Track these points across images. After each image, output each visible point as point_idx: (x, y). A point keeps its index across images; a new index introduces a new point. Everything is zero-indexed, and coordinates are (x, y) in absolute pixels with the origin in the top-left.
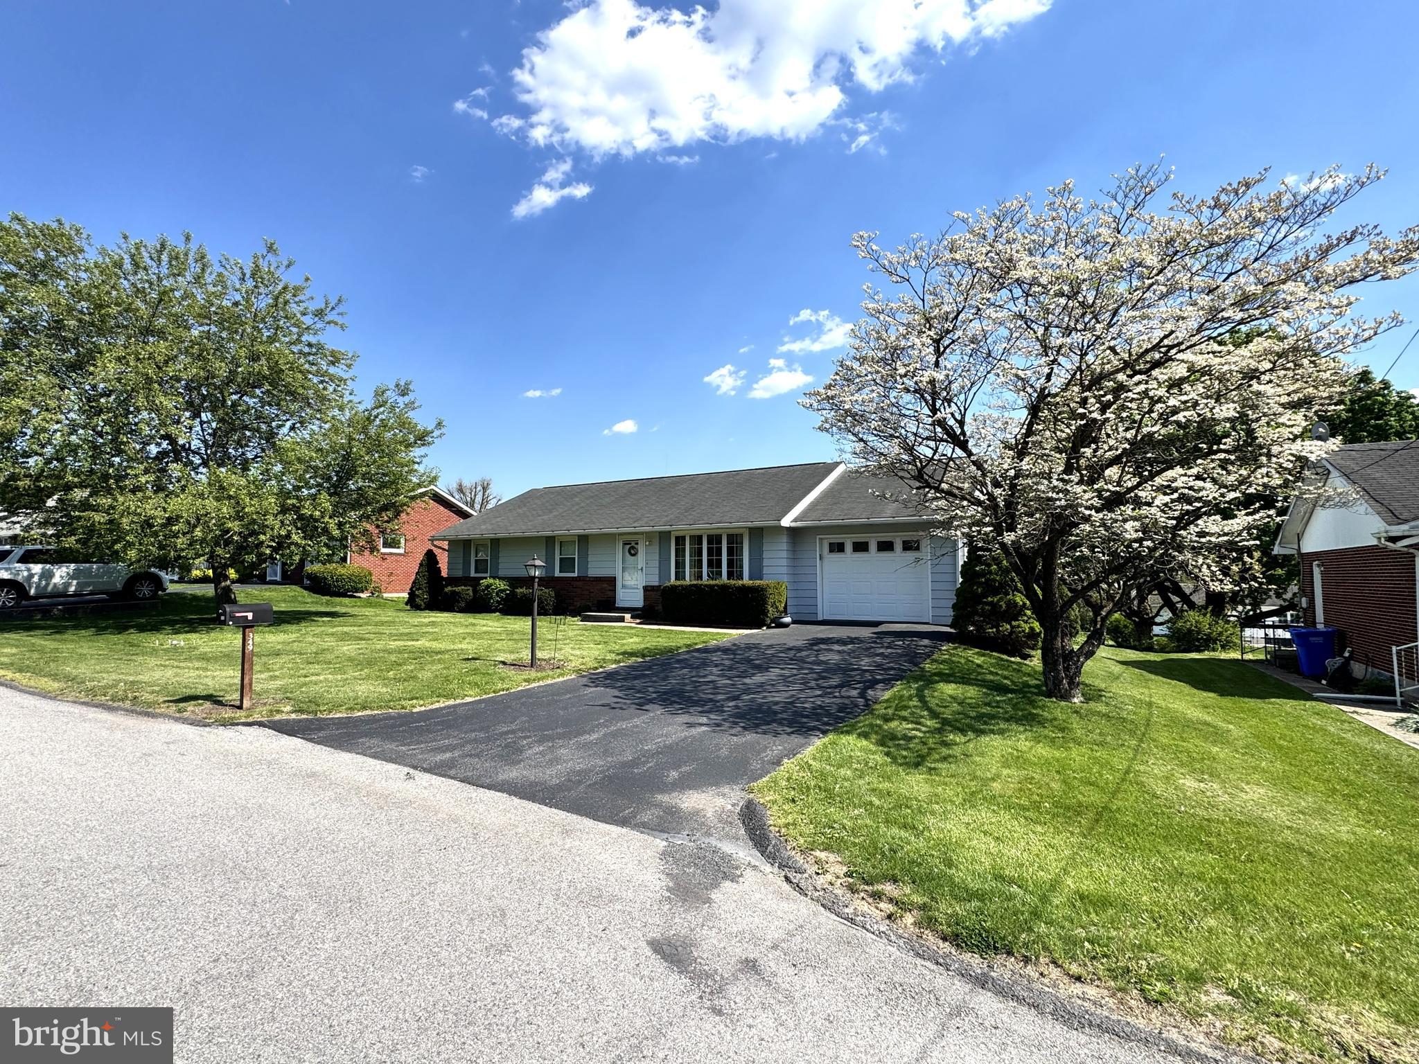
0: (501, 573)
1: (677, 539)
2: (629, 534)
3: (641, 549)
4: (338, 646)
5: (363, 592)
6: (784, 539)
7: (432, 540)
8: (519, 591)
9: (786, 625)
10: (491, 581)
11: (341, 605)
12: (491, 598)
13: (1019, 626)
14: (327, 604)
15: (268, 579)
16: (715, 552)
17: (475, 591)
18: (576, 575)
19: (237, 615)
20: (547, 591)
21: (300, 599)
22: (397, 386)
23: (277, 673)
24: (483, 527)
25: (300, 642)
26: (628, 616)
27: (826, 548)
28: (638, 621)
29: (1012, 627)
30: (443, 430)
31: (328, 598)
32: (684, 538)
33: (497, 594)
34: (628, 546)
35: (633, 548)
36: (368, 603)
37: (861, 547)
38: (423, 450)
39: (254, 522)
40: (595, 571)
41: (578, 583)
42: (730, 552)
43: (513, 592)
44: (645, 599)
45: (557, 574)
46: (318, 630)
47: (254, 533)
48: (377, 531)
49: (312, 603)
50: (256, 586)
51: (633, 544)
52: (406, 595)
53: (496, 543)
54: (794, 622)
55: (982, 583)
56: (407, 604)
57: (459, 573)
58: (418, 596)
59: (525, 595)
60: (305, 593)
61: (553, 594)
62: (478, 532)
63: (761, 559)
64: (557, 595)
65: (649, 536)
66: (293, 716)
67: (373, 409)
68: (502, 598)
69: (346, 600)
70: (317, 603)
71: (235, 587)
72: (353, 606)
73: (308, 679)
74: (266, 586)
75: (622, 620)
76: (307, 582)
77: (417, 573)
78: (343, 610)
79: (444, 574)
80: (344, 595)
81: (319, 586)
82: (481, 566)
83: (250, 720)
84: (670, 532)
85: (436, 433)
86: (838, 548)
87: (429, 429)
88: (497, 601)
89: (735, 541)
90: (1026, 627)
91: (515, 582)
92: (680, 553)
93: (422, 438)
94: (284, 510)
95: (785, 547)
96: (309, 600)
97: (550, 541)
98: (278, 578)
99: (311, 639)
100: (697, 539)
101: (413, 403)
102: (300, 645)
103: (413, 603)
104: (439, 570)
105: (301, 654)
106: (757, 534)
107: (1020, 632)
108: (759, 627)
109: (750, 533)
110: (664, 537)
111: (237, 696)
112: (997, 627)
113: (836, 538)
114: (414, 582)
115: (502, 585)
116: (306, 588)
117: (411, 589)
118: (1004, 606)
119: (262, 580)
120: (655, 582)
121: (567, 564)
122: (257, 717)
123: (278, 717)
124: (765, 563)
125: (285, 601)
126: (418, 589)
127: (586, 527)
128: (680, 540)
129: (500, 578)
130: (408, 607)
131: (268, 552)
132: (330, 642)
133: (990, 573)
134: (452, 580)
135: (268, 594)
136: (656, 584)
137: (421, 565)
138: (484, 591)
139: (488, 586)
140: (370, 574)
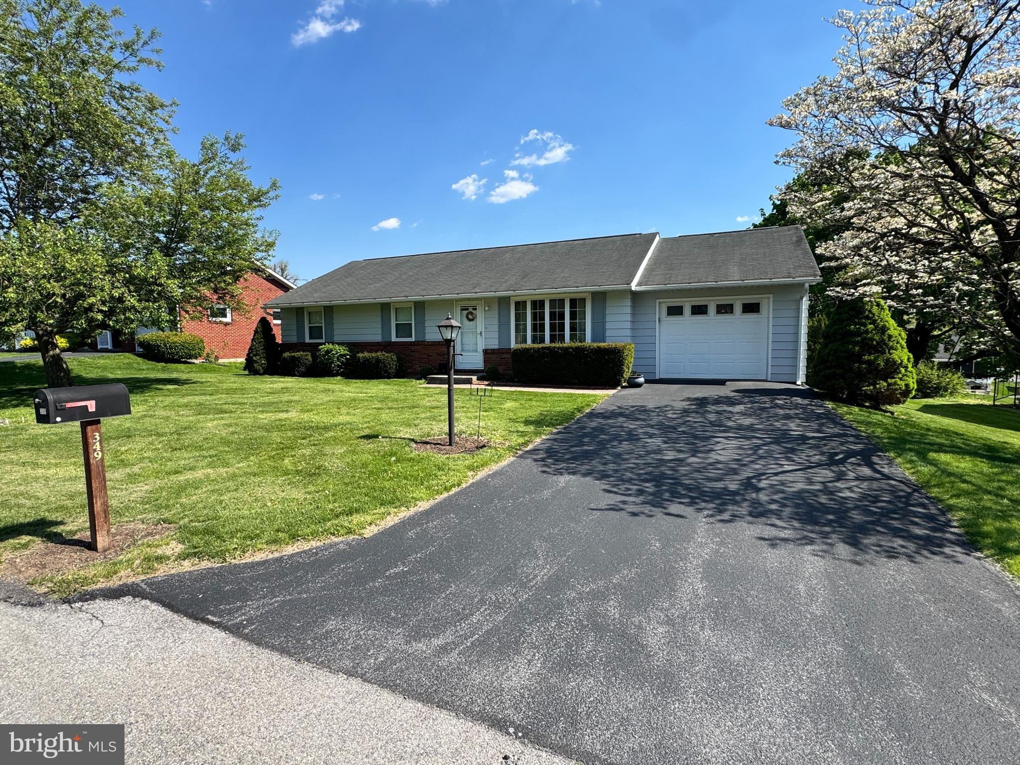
0: (336, 339)
1: (517, 304)
2: (469, 299)
3: (480, 314)
4: (199, 421)
5: (196, 358)
6: (628, 303)
7: (265, 308)
8: (360, 355)
9: (639, 385)
10: (331, 346)
11: (177, 371)
12: (332, 362)
13: (895, 383)
14: (163, 370)
15: (99, 347)
16: (556, 317)
17: (314, 357)
18: (413, 339)
19: (69, 405)
20: (389, 355)
21: (135, 365)
22: (227, 139)
23: (136, 469)
24: (316, 295)
25: (151, 416)
26: (474, 378)
27: (664, 311)
28: (487, 383)
29: (889, 385)
30: (278, 192)
31: (163, 364)
32: (524, 303)
33: (338, 358)
34: (465, 312)
35: (471, 313)
36: (203, 369)
37: (699, 310)
38: (257, 212)
39: (78, 283)
40: (432, 335)
41: (414, 347)
42: (573, 316)
43: (353, 356)
44: (485, 361)
45: (394, 339)
46: (168, 400)
47: (81, 296)
48: (216, 297)
49: (148, 369)
50: (88, 354)
51: (471, 310)
52: (242, 360)
53: (329, 311)
54: (647, 381)
55: (858, 342)
56: (245, 370)
57: (294, 339)
58: (256, 362)
59: (368, 360)
60: (140, 360)
61: (394, 358)
62: (311, 299)
63: (604, 323)
64: (399, 359)
65: (487, 301)
66: (187, 566)
67: (201, 163)
68: (342, 362)
69: (181, 366)
70: (153, 369)
71: (66, 356)
72: (190, 372)
73: (182, 478)
74: (100, 354)
75: (469, 382)
76: (139, 349)
77: (253, 340)
78: (184, 376)
79: (279, 340)
80: (178, 361)
81: (152, 353)
82: (315, 332)
83: (115, 583)
84: (509, 298)
85: (272, 194)
86: (675, 311)
87: (264, 189)
88: (338, 366)
89: (576, 303)
90: (902, 384)
91: (354, 347)
92: (520, 318)
93: (256, 199)
94: (112, 270)
95: (628, 310)
96: (144, 367)
97: (385, 308)
98: (110, 347)
99: (163, 413)
100: (538, 305)
101: (242, 163)
102: (153, 421)
103: (251, 368)
104: (273, 337)
105: (158, 435)
106: (600, 298)
107: (896, 390)
108: (614, 387)
109: (593, 299)
110: (503, 302)
111: (83, 520)
112: (874, 384)
113: (675, 302)
114: (250, 349)
115: (342, 350)
116: (139, 355)
117: (248, 355)
118: (882, 364)
119: (93, 348)
120: (494, 344)
121: (404, 329)
122: (125, 577)
123: (162, 571)
124: (608, 326)
125: (120, 368)
126: (255, 355)
127: (424, 293)
128: (520, 306)
129: (338, 344)
130: (247, 372)
131: (100, 317)
132: (187, 417)
133: (867, 332)
134: (286, 346)
135: (102, 361)
136: (496, 347)
137: (256, 332)
138: (324, 356)
139: (328, 352)
140: (202, 341)
